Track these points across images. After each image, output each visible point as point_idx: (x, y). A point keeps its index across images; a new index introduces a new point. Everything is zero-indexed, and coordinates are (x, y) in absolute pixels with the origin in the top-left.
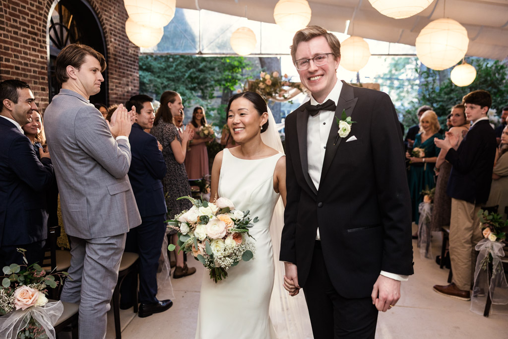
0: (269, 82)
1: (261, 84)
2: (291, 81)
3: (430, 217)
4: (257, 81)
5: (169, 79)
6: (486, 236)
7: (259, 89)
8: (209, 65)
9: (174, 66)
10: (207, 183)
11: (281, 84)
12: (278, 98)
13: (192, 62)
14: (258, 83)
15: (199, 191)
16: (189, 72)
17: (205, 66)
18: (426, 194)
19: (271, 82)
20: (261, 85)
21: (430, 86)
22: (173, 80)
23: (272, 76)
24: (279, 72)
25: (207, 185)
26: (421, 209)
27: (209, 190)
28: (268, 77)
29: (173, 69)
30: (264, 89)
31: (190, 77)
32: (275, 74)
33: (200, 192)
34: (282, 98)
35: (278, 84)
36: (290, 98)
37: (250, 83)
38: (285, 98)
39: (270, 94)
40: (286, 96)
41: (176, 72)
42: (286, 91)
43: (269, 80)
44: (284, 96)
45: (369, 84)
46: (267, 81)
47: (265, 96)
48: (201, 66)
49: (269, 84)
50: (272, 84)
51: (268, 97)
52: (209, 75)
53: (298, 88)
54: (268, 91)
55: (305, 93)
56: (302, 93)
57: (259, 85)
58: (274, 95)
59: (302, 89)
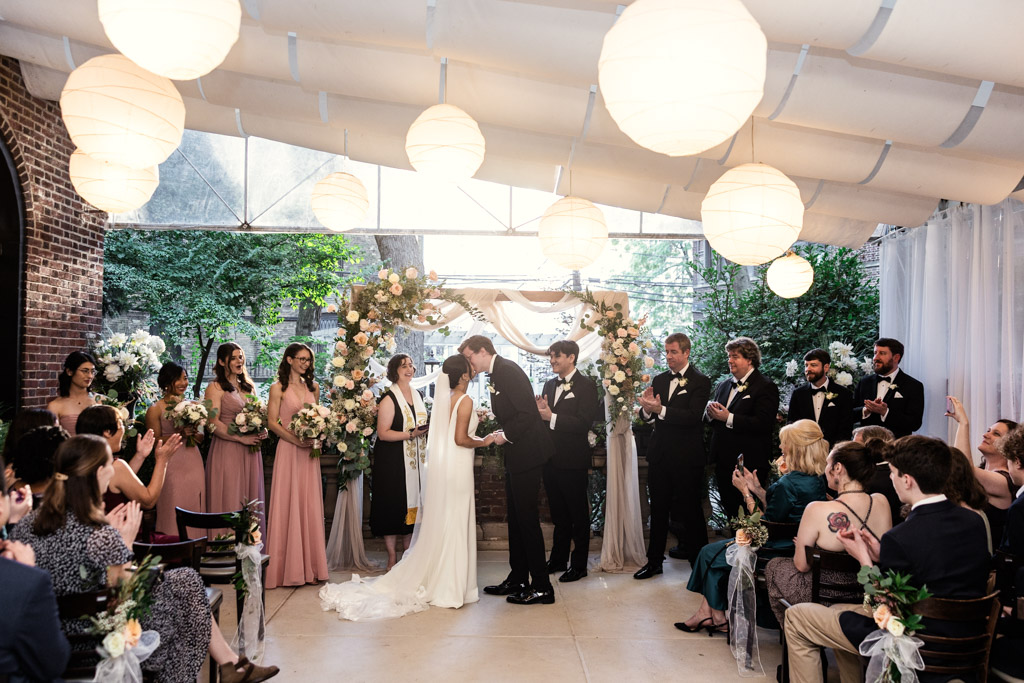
0: (397, 290)
1: (380, 292)
2: (444, 287)
3: (750, 577)
4: (370, 287)
5: (177, 281)
6: (881, 625)
7: (374, 304)
8: (267, 252)
9: (191, 255)
10: (254, 520)
11: (422, 294)
12: (417, 322)
13: (230, 246)
14: (373, 292)
15: (234, 537)
16: (224, 266)
17: (261, 256)
18: (740, 526)
19: (401, 289)
20: (381, 297)
21: (722, 299)
22: (187, 284)
23: (403, 278)
24: (419, 267)
25: (254, 525)
26: (731, 560)
27: (258, 535)
28: (394, 278)
29: (188, 259)
30: (386, 304)
31: (225, 276)
32: (410, 273)
33: (236, 542)
34: (427, 323)
35: (416, 294)
36: (443, 323)
37: (356, 291)
38: (433, 323)
39: (399, 314)
40: (435, 318)
41: (195, 268)
42: (434, 308)
43: (397, 285)
44: (429, 319)
45: (606, 293)
46: (394, 287)
47: (388, 318)
48: (250, 255)
49: (398, 293)
50: (404, 293)
51: (396, 320)
52: (269, 273)
53: (460, 302)
54: (395, 309)
55: (474, 312)
56: (468, 313)
57: (376, 296)
58: (408, 316)
59: (468, 305)
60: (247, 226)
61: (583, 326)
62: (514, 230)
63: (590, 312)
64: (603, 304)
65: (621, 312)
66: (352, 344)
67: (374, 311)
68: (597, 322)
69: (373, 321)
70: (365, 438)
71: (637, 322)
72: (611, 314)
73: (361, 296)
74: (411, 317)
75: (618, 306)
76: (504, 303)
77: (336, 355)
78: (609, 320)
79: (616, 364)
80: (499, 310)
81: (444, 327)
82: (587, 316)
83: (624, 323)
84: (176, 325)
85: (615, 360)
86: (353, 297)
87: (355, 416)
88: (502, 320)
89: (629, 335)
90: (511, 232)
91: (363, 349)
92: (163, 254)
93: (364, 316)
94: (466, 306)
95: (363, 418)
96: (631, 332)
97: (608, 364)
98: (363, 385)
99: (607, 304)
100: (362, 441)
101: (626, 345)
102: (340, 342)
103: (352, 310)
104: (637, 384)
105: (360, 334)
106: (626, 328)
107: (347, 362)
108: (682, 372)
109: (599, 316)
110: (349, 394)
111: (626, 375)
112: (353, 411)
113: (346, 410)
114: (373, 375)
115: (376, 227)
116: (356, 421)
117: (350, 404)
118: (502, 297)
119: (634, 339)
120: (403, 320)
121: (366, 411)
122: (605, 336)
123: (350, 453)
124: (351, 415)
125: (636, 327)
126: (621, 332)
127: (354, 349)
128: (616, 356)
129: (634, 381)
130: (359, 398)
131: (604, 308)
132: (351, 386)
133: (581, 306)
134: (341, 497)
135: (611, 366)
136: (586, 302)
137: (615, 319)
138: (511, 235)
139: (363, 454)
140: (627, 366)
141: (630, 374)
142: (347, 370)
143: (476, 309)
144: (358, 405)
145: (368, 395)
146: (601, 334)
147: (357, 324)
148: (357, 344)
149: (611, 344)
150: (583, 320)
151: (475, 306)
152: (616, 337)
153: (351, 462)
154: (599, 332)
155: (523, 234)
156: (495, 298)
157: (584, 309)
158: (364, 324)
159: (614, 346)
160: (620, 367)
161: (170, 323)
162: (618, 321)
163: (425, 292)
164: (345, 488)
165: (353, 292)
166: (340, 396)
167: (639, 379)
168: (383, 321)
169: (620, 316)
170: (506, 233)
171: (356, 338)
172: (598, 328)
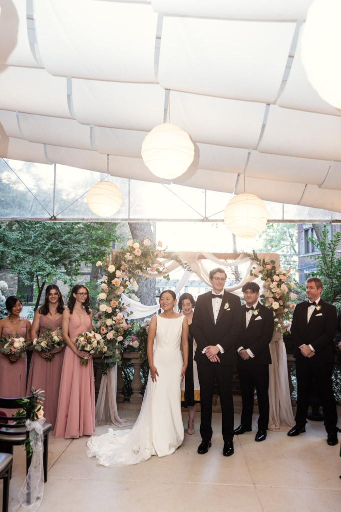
0: (138, 252)
1: (128, 254)
2: (166, 251)
4: (122, 251)
5: (24, 251)
7: (125, 261)
8: (73, 238)
9: (33, 238)
11: (153, 255)
12: (150, 272)
13: (53, 234)
14: (124, 254)
16: (50, 244)
17: (70, 239)
19: (140, 252)
20: (128, 257)
22: (32, 253)
23: (142, 245)
24: (152, 239)
28: (137, 245)
29: (31, 241)
30: (131, 261)
31: (50, 250)
32: (146, 242)
34: (156, 272)
35: (150, 255)
36: (166, 273)
37: (114, 253)
38: (160, 272)
39: (139, 267)
40: (161, 269)
41: (35, 244)
42: (160, 264)
43: (138, 249)
44: (157, 270)
45: (266, 254)
46: (136, 251)
47: (133, 269)
48: (64, 238)
49: (139, 254)
50: (142, 254)
51: (137, 271)
52: (74, 248)
53: (176, 260)
54: (137, 264)
55: (185, 265)
56: (181, 267)
57: (126, 256)
58: (145, 268)
59: (181, 261)
60: (54, 218)
61: (251, 274)
62: (207, 219)
63: (255, 266)
64: (264, 261)
65: (276, 265)
66: (111, 285)
67: (125, 265)
68: (260, 272)
69: (123, 271)
70: (119, 343)
71: (284, 272)
72: (269, 267)
73: (117, 257)
74: (146, 269)
75: (273, 262)
76: (203, 260)
77: (102, 292)
78: (268, 271)
79: (273, 297)
80: (199, 264)
81: (166, 275)
82: (254, 268)
83: (277, 272)
84: (25, 274)
85: (272, 295)
86: (112, 257)
87: (112, 329)
88: (202, 271)
89: (280, 280)
90: (206, 220)
91: (117, 288)
92: (18, 237)
93: (118, 268)
94: (180, 262)
95: (117, 331)
96: (282, 278)
97: (267, 298)
98: (117, 310)
99: (266, 261)
100: (117, 344)
101: (279, 286)
102: (103, 284)
103: (112, 265)
104: (286, 310)
105: (116, 279)
106: (278, 275)
107: (107, 296)
108: (317, 302)
109: (261, 268)
110: (109, 316)
111: (280, 305)
112: (111, 326)
113: (107, 325)
114: (124, 304)
115: (127, 218)
116: (113, 332)
117: (109, 322)
118: (201, 257)
119: (283, 282)
120: (142, 271)
121: (118, 326)
122: (265, 280)
123: (109, 352)
124: (110, 329)
125: (284, 275)
126: (276, 278)
127: (112, 288)
128: (273, 293)
129: (284, 308)
130: (115, 318)
131: (264, 263)
132: (110, 311)
133: (249, 262)
134: (104, 380)
135: (269, 299)
136: (253, 259)
137: (272, 270)
138: (206, 221)
139: (117, 352)
140: (280, 299)
141: (282, 304)
142: (108, 301)
143: (186, 264)
144: (114, 322)
145: (120, 316)
146: (262, 279)
147: (114, 273)
148: (114, 285)
149: (269, 285)
150: (251, 271)
151: (185, 262)
152: (273, 281)
153: (110, 357)
154: (261, 278)
155: (213, 221)
156: (197, 257)
157: (252, 264)
158: (118, 273)
159: (271, 286)
160: (276, 299)
161: (21, 273)
162: (273, 271)
163: (155, 253)
164: (106, 373)
165: (112, 254)
166: (103, 317)
167: (288, 307)
168: (130, 272)
169: (274, 268)
170: (203, 221)
171: (113, 282)
172: (260, 276)
